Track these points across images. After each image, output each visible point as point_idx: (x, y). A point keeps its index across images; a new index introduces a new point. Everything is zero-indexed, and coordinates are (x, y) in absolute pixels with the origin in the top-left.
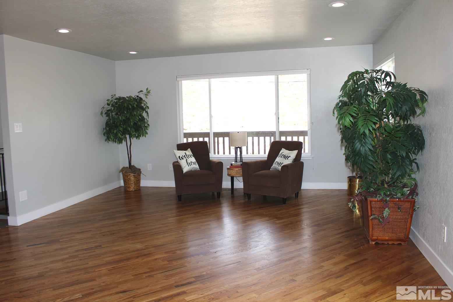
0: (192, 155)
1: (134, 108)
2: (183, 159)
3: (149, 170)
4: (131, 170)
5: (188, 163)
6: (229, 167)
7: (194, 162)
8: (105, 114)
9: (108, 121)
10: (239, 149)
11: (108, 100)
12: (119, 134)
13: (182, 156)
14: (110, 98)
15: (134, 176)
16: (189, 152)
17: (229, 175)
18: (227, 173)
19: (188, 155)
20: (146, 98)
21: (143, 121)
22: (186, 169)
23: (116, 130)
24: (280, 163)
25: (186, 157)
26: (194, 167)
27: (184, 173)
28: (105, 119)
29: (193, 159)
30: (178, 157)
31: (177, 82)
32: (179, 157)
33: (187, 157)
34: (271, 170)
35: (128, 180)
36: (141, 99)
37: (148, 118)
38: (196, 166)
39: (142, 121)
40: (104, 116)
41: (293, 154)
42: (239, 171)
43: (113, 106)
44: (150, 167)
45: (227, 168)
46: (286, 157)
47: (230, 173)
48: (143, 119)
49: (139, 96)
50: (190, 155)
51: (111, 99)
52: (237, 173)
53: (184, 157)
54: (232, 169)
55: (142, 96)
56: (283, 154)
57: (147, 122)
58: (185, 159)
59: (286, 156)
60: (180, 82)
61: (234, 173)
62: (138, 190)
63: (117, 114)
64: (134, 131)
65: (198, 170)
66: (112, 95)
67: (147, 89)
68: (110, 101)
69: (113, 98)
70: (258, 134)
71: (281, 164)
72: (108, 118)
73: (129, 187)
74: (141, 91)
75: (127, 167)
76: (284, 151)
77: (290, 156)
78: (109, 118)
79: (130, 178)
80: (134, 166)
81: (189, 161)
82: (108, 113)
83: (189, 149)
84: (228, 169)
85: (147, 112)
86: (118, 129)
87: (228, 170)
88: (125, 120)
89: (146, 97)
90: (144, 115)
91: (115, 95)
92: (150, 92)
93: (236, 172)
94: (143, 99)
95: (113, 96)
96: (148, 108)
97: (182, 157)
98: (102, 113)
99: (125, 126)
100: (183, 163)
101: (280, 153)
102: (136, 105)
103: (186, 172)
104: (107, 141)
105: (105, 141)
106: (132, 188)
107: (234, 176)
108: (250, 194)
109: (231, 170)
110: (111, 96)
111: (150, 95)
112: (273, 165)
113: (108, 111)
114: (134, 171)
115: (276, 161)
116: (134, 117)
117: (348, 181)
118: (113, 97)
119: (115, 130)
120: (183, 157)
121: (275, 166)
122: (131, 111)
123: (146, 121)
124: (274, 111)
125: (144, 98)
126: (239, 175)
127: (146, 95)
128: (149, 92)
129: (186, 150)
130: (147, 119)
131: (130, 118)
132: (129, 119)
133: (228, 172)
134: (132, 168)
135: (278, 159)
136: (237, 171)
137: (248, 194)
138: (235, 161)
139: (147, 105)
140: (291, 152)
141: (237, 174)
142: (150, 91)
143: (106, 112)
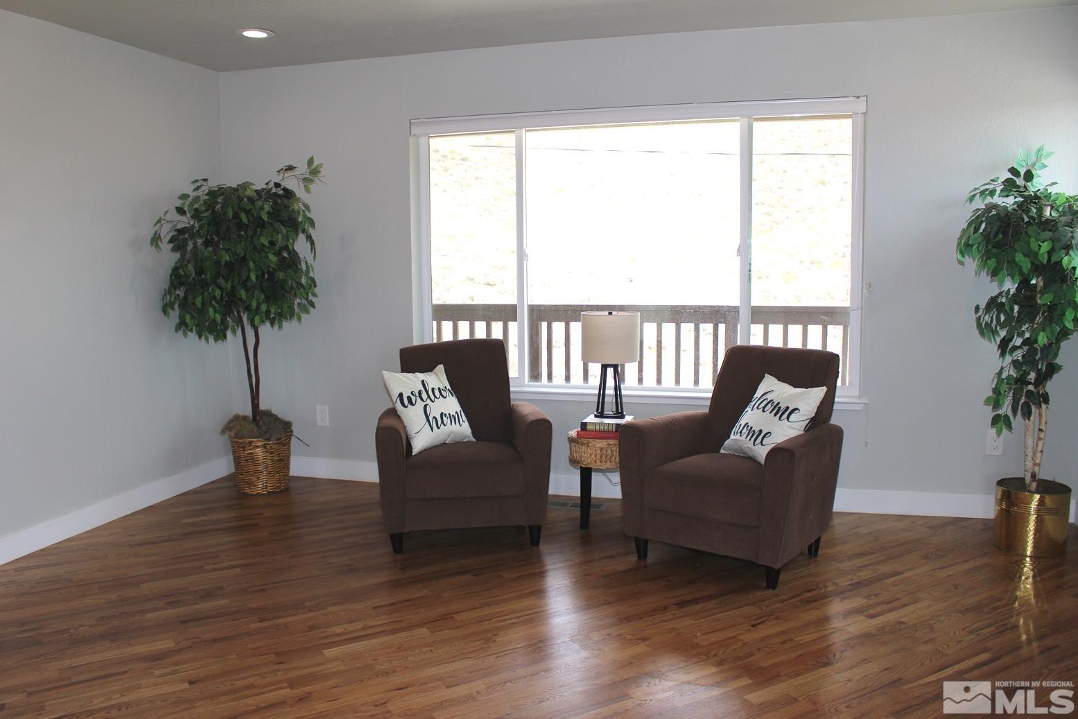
0: (449, 387)
1: (261, 224)
2: (412, 404)
3: (322, 424)
4: (256, 429)
5: (431, 419)
6: (573, 433)
7: (453, 413)
8: (170, 241)
9: (178, 265)
10: (610, 371)
11: (184, 197)
12: (211, 310)
13: (412, 393)
14: (189, 190)
15: (264, 446)
16: (437, 379)
17: (573, 462)
18: (568, 454)
19: (433, 389)
20: (307, 190)
21: (295, 268)
22: (422, 439)
23: (200, 297)
24: (761, 431)
25: (424, 396)
26: (452, 432)
27: (415, 451)
28: (169, 258)
29: (451, 405)
30: (395, 396)
31: (411, 139)
32: (401, 395)
33: (429, 396)
34: (722, 451)
35: (247, 460)
36: (289, 194)
37: (314, 258)
38: (463, 429)
39: (289, 267)
40: (166, 247)
41: (808, 400)
42: (609, 452)
43: (196, 215)
44: (323, 416)
45: (569, 438)
46: (782, 412)
47: (577, 456)
48: (292, 262)
49: (283, 184)
50: (442, 387)
51: (193, 194)
52: (601, 457)
53: (418, 398)
54: (585, 441)
55: (291, 183)
56: (769, 397)
57: (308, 272)
58: (420, 405)
59: (783, 407)
60: (422, 140)
61: (593, 456)
62: (281, 491)
63: (207, 243)
64: (261, 301)
65: (469, 442)
66: (197, 181)
67: (311, 161)
68: (190, 199)
69: (201, 189)
70: (678, 314)
71: (764, 437)
72: (177, 255)
73: (250, 483)
74: (290, 168)
75: (245, 418)
76: (771, 387)
77: (796, 409)
78: (183, 256)
79: (252, 453)
80: (268, 414)
81: (435, 411)
82: (179, 240)
83: (440, 368)
84: (571, 440)
85: (309, 238)
86: (206, 293)
87: (570, 445)
88: (230, 262)
89: (305, 186)
90: (301, 245)
91: (206, 180)
92: (319, 172)
93: (599, 452)
94: (298, 196)
95: (199, 184)
96: (312, 223)
97: (409, 398)
98: (156, 240)
99: (230, 283)
100: (413, 418)
101: (758, 394)
102: (268, 213)
103: (425, 451)
104: (180, 332)
105: (177, 330)
106: (262, 485)
107: (591, 466)
108: (646, 542)
109: (583, 444)
110: (193, 182)
111: (317, 181)
112: (732, 436)
113: (181, 231)
114: (266, 432)
115: (743, 421)
116: (259, 252)
117: (999, 497)
118: (200, 187)
119: (198, 296)
120: (413, 398)
121: (737, 439)
122: (250, 233)
123: (304, 267)
124: (735, 239)
125: (299, 191)
126: (608, 465)
127: (307, 181)
128: (315, 172)
129: (429, 369)
130: (310, 261)
131: (247, 257)
132: (244, 260)
133: (570, 449)
134: (261, 422)
135: (751, 417)
136: (602, 449)
137: (637, 540)
138: (597, 410)
139: (308, 215)
140: (801, 394)
141: (601, 462)
142: (321, 170)
143: (173, 237)
